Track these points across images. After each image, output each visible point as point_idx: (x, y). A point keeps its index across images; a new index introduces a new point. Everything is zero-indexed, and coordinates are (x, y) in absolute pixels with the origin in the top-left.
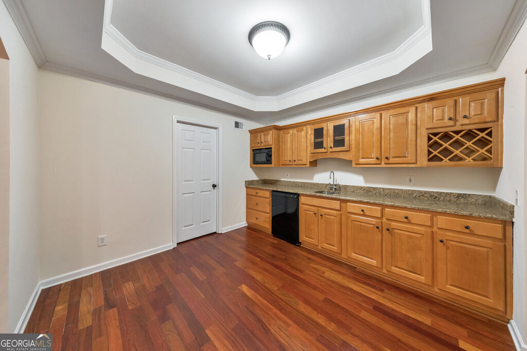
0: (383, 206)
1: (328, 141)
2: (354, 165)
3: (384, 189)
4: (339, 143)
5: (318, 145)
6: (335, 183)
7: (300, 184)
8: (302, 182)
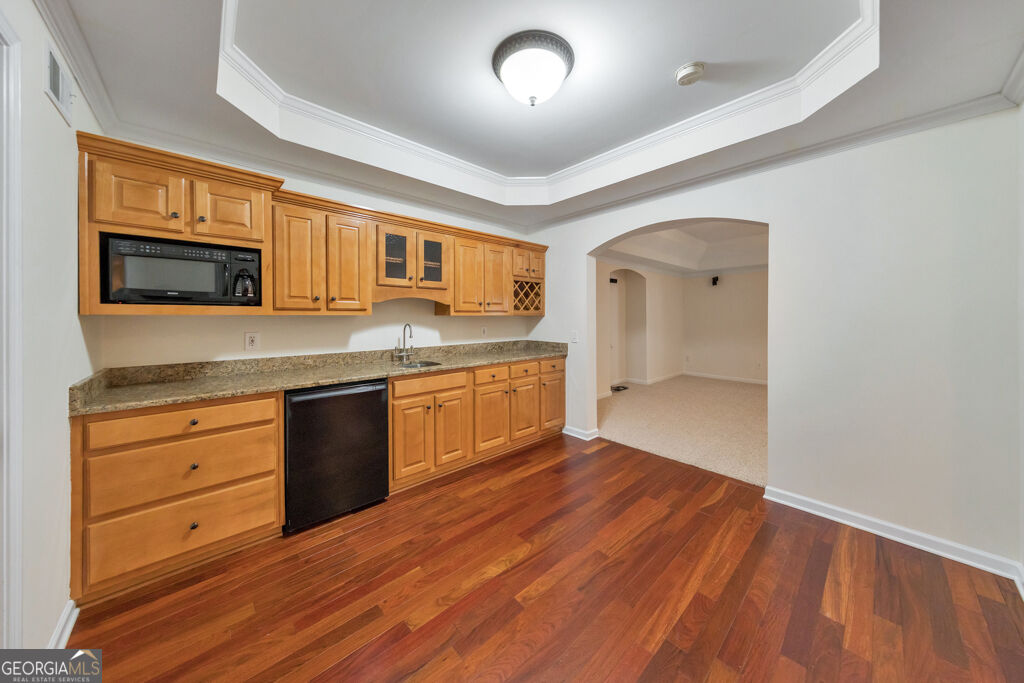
0: (509, 364)
1: (416, 264)
2: (452, 313)
3: (464, 346)
4: (434, 274)
5: (396, 269)
6: (402, 347)
7: (310, 362)
8: (319, 356)
